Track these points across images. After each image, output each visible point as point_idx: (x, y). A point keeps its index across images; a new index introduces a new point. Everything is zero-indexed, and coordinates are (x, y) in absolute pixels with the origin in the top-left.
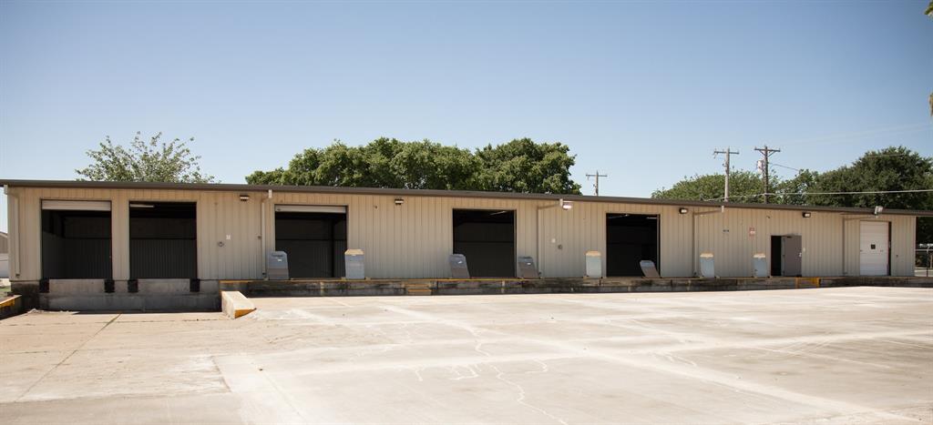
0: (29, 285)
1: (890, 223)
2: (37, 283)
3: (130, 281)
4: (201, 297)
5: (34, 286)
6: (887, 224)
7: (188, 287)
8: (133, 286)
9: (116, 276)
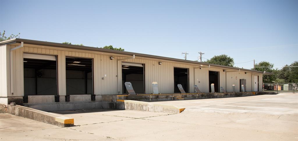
0: (18, 99)
1: (258, 76)
2: (22, 98)
3: (66, 96)
4: (96, 103)
5: (20, 99)
6: (257, 76)
7: (90, 99)
8: (67, 98)
9: (60, 94)
